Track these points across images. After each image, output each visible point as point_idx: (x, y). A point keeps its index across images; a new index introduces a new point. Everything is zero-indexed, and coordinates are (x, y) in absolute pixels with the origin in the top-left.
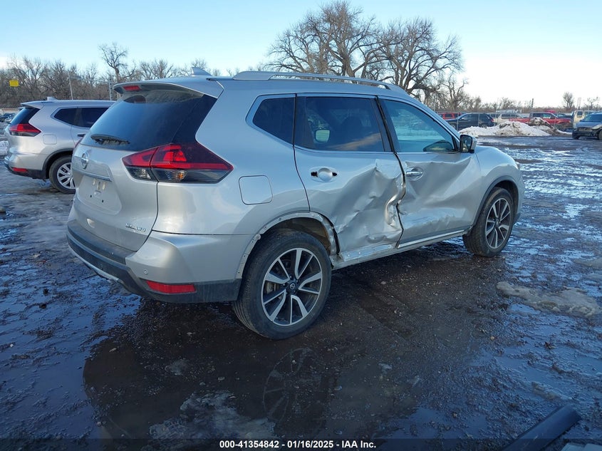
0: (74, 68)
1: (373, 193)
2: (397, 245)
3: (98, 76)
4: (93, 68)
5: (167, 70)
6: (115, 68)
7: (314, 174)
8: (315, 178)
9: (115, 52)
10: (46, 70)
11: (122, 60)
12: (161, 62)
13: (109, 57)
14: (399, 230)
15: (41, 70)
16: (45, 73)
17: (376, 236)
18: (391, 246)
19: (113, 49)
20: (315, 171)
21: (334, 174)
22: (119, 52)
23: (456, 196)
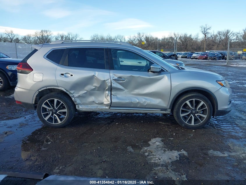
0: (191, 35)
1: (95, 85)
2: (110, 107)
3: (199, 38)
4: (197, 35)
5: (230, 33)
6: (205, 34)
7: (62, 74)
8: (62, 76)
9: (206, 28)
10: (181, 37)
11: (208, 31)
12: (228, 31)
13: (203, 30)
14: (109, 101)
15: (179, 37)
16: (180, 38)
17: (99, 102)
18: (107, 108)
19: (205, 27)
20: (63, 73)
21: (72, 75)
22: (207, 28)
23: (151, 92)
